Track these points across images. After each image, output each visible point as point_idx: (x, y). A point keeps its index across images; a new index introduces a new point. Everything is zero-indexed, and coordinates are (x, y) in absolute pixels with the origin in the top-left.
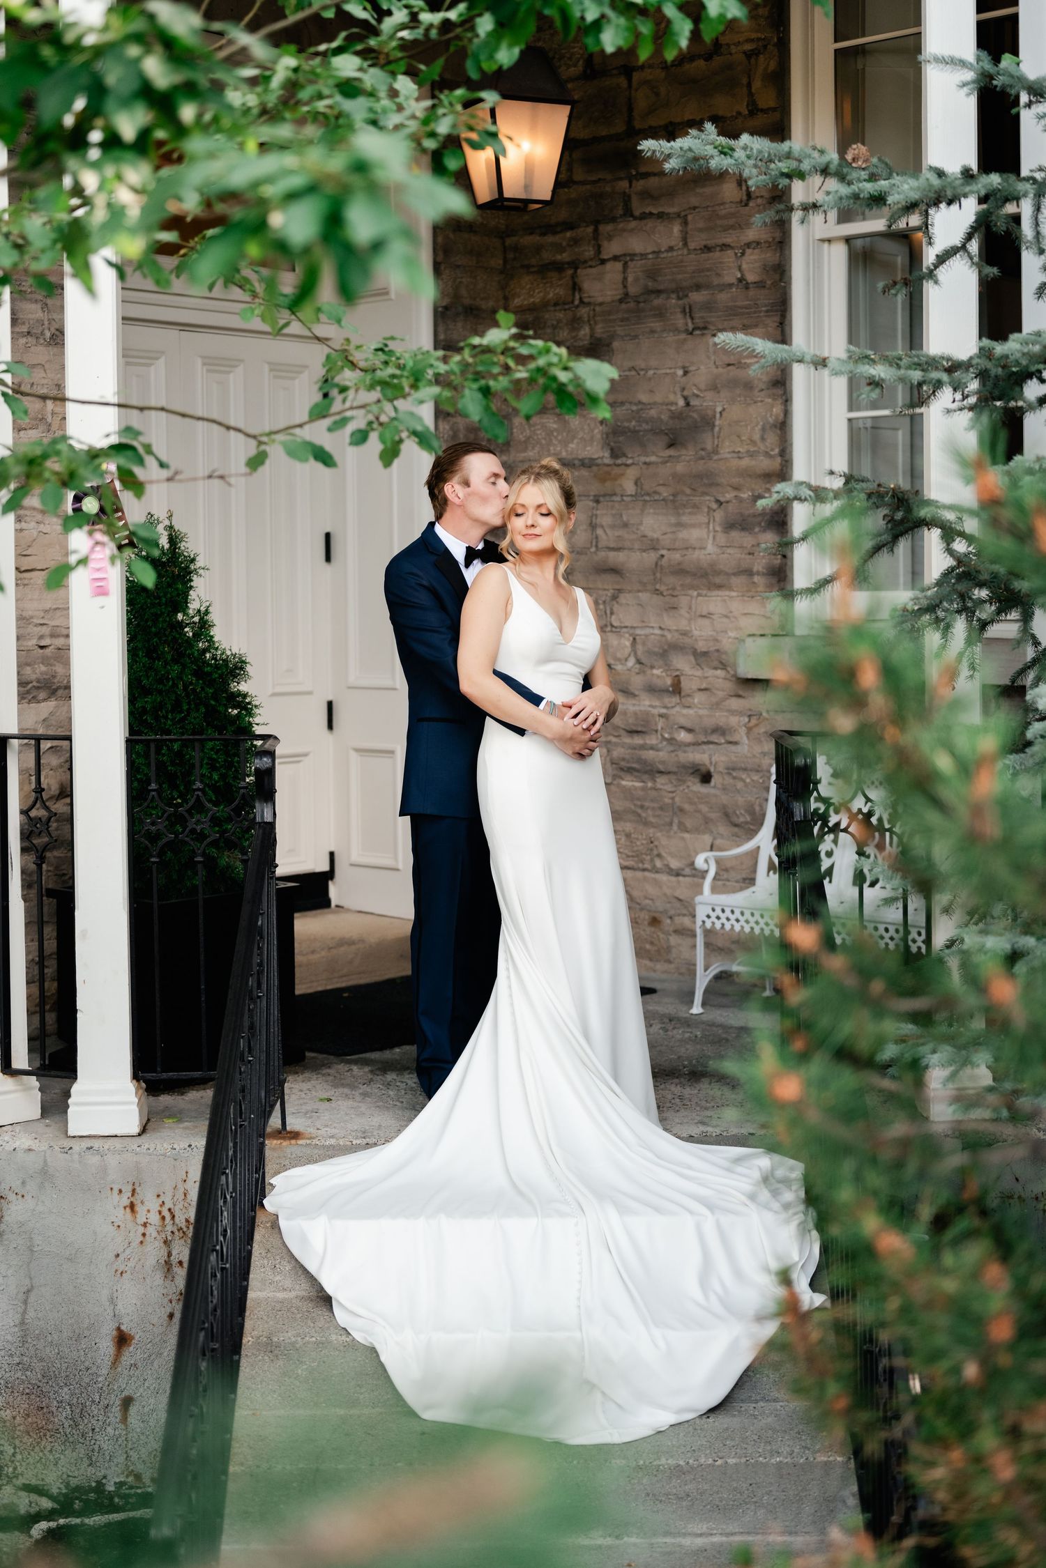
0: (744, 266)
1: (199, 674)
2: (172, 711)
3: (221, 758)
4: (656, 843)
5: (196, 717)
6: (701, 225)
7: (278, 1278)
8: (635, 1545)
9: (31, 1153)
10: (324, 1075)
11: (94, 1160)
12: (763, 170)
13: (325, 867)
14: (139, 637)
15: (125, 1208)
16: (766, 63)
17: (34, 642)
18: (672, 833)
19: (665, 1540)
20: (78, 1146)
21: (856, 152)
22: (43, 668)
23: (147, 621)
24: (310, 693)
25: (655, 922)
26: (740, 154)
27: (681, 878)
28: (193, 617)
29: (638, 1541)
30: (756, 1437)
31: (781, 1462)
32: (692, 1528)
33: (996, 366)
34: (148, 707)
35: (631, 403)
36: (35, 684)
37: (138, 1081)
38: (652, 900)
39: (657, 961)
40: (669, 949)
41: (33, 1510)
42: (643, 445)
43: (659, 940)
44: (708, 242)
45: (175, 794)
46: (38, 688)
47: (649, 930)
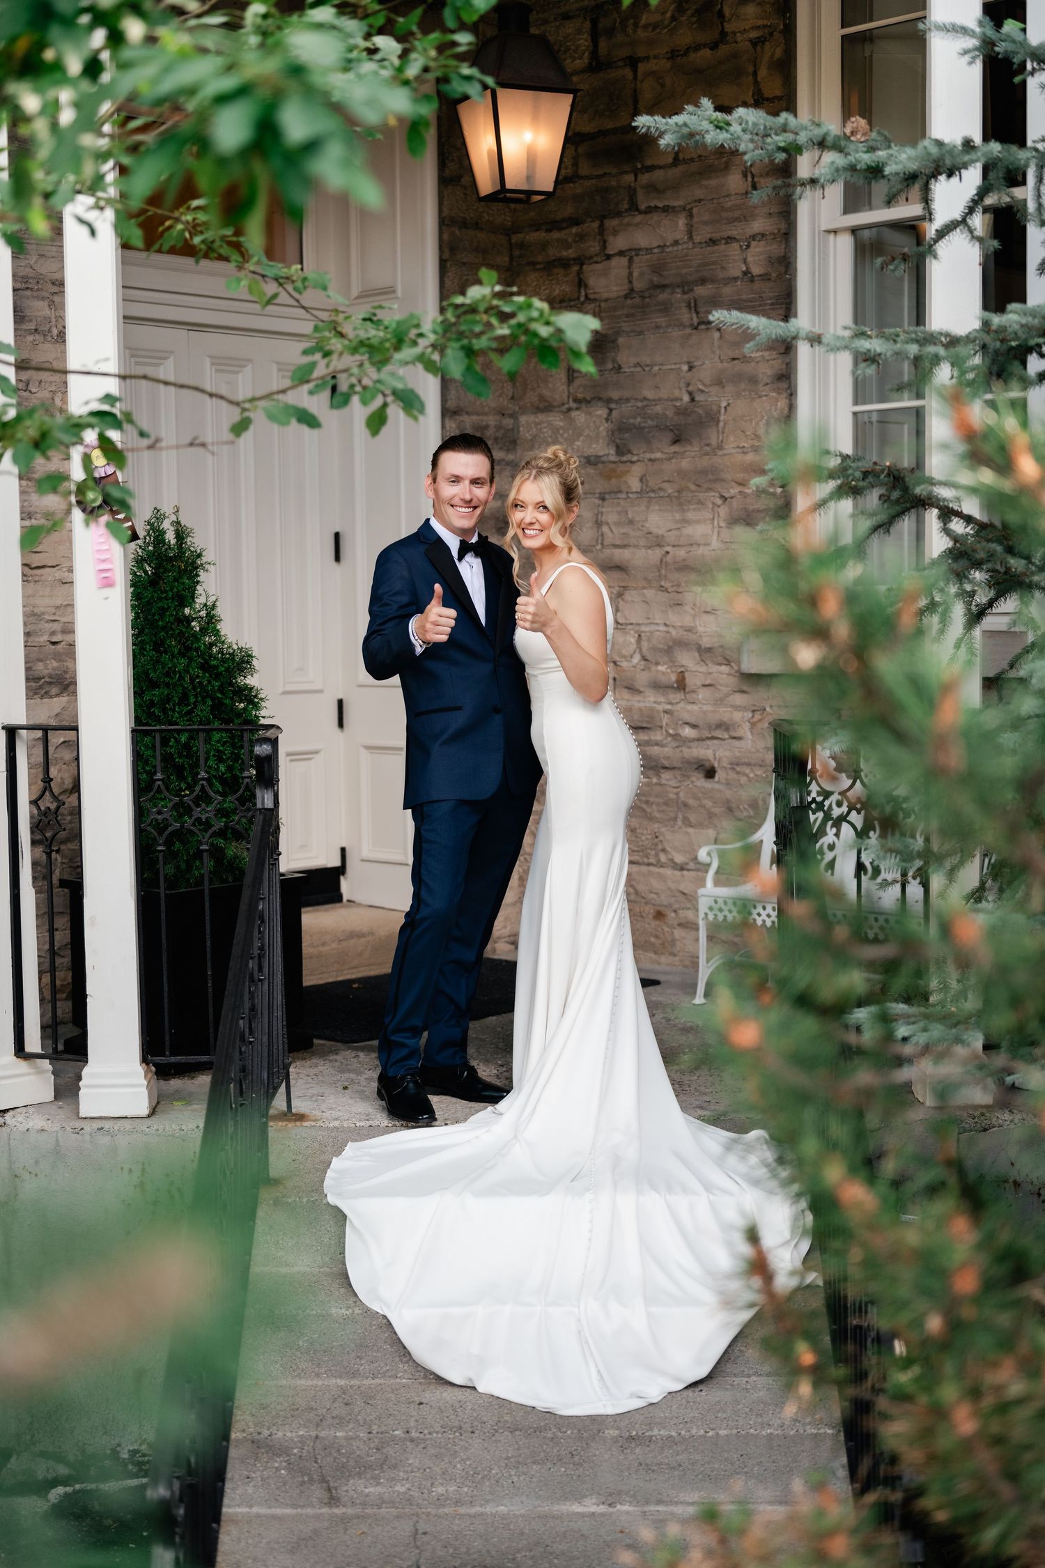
0: (750, 259)
1: (205, 667)
2: (179, 704)
3: (228, 751)
4: (661, 838)
5: (203, 710)
6: (706, 217)
7: (281, 1253)
8: (628, 1513)
9: (43, 1133)
10: (331, 1061)
11: (104, 1140)
12: (760, 144)
13: (336, 863)
14: (146, 631)
15: (135, 1187)
16: (774, 50)
17: (46, 638)
18: (677, 827)
19: (657, 1508)
20: (89, 1127)
21: (855, 125)
22: (55, 664)
23: (154, 615)
24: (321, 691)
25: (659, 915)
26: (736, 128)
27: (685, 873)
28: (199, 611)
29: (631, 1509)
30: (747, 1410)
31: (771, 1434)
32: (684, 1496)
33: (995, 340)
34: (156, 699)
35: (636, 399)
36: (47, 679)
37: (147, 1064)
38: (656, 894)
39: (662, 954)
40: (673, 942)
41: (50, 1476)
42: (648, 442)
43: (664, 934)
44: (714, 235)
45: (183, 786)
46: (50, 683)
47: (654, 923)
